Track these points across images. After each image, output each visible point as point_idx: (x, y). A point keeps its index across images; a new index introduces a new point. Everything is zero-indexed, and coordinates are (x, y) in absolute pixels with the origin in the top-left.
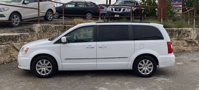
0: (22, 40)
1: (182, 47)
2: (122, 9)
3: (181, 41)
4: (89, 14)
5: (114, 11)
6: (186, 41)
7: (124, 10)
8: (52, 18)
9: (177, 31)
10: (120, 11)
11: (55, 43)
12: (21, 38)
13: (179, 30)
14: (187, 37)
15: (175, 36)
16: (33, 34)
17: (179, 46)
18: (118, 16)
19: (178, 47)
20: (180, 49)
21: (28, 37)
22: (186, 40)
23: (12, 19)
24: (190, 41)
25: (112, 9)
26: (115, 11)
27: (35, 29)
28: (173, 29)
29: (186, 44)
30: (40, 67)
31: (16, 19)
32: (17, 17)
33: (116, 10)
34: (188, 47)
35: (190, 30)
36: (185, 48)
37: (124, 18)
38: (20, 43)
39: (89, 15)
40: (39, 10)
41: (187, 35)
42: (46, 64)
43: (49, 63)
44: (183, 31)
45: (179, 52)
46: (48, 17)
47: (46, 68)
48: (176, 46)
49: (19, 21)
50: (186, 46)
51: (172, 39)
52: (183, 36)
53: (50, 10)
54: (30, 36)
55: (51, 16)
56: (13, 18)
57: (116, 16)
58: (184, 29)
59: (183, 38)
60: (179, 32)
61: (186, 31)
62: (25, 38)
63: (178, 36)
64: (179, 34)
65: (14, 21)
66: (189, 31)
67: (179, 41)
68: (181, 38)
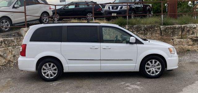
0: (6, 45)
1: (186, 47)
2: (120, 7)
3: (185, 39)
4: (90, 14)
5: (111, 10)
6: (191, 39)
8: (48, 20)
9: (179, 28)
10: (117, 9)
12: (5, 43)
13: (182, 27)
14: (192, 34)
15: (177, 34)
16: (20, 38)
17: (182, 45)
18: (116, 15)
19: (181, 47)
20: (183, 49)
21: (13, 41)
22: (191, 37)
23: (1, 24)
24: (196, 39)
25: (109, 8)
27: (23, 33)
28: (174, 26)
29: (191, 43)
31: (6, 24)
32: (6, 22)
33: (113, 9)
34: (194, 46)
35: (196, 26)
36: (190, 47)
37: (120, 16)
38: (3, 48)
39: (89, 16)
40: (25, 13)
41: (193, 32)
44: (187, 28)
45: (182, 52)
46: (44, 20)
48: (179, 45)
49: (9, 26)
50: (192, 45)
51: (175, 37)
52: (187, 34)
53: (45, 13)
54: (15, 41)
55: (47, 19)
56: (3, 23)
57: (113, 15)
58: (188, 25)
59: (187, 36)
60: (183, 30)
61: (190, 28)
62: (9, 43)
63: (181, 33)
64: (182, 32)
65: (3, 26)
66: (195, 28)
67: (182, 39)
68: (185, 36)
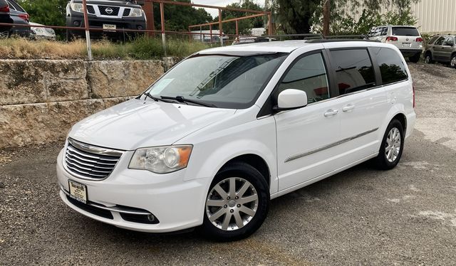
2: (122, 10)
5: (98, 14)
7: (127, 12)
10: (116, 12)
11: (261, 114)
26: (102, 14)
30: (218, 208)
42: (237, 190)
43: (247, 184)
47: (239, 206)
